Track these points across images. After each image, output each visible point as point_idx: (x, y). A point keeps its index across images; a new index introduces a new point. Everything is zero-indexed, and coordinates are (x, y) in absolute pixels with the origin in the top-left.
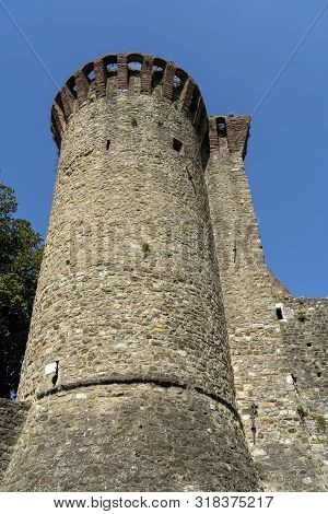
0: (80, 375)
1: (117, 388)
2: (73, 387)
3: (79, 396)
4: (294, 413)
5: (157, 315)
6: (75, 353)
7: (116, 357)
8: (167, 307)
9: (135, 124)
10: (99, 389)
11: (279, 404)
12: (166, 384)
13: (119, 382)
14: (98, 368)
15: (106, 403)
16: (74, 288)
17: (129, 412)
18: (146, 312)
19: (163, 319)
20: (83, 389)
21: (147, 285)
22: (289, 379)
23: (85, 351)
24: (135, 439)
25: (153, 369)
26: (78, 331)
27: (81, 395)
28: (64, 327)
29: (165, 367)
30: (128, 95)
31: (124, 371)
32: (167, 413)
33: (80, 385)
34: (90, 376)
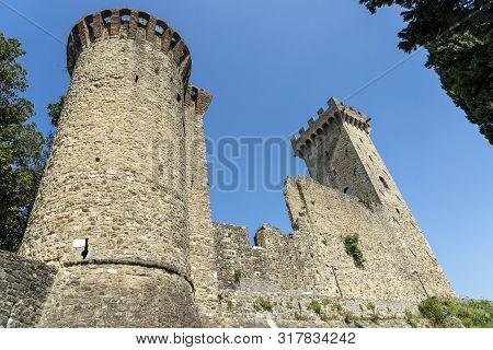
0: (110, 254)
1: (141, 270)
2: (104, 262)
3: (110, 271)
4: (216, 297)
5: (166, 220)
6: (105, 235)
7: (139, 245)
8: (171, 216)
9: (157, 71)
10: (126, 268)
11: (208, 290)
12: (171, 272)
13: (142, 265)
14: (126, 251)
15: (133, 279)
16: (105, 182)
17: (150, 289)
18: (160, 216)
19: (169, 223)
20: (113, 265)
21: (161, 196)
22: (215, 274)
23: (114, 235)
24: (157, 309)
25: (163, 259)
26: (108, 218)
27: (112, 270)
28: (93, 212)
29: (169, 259)
30: (152, 47)
31: (145, 258)
32: (173, 292)
33: (111, 262)
34: (119, 257)
